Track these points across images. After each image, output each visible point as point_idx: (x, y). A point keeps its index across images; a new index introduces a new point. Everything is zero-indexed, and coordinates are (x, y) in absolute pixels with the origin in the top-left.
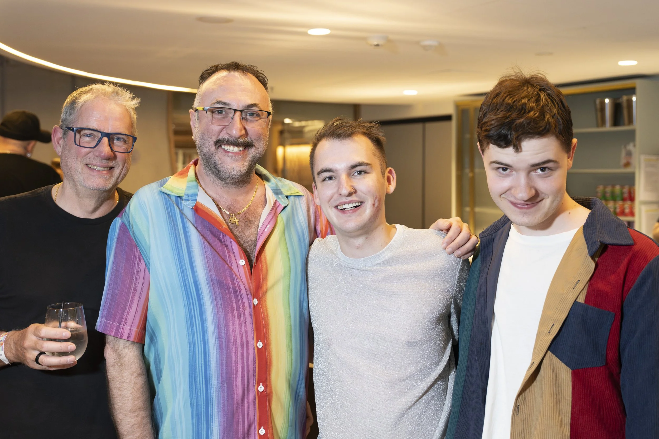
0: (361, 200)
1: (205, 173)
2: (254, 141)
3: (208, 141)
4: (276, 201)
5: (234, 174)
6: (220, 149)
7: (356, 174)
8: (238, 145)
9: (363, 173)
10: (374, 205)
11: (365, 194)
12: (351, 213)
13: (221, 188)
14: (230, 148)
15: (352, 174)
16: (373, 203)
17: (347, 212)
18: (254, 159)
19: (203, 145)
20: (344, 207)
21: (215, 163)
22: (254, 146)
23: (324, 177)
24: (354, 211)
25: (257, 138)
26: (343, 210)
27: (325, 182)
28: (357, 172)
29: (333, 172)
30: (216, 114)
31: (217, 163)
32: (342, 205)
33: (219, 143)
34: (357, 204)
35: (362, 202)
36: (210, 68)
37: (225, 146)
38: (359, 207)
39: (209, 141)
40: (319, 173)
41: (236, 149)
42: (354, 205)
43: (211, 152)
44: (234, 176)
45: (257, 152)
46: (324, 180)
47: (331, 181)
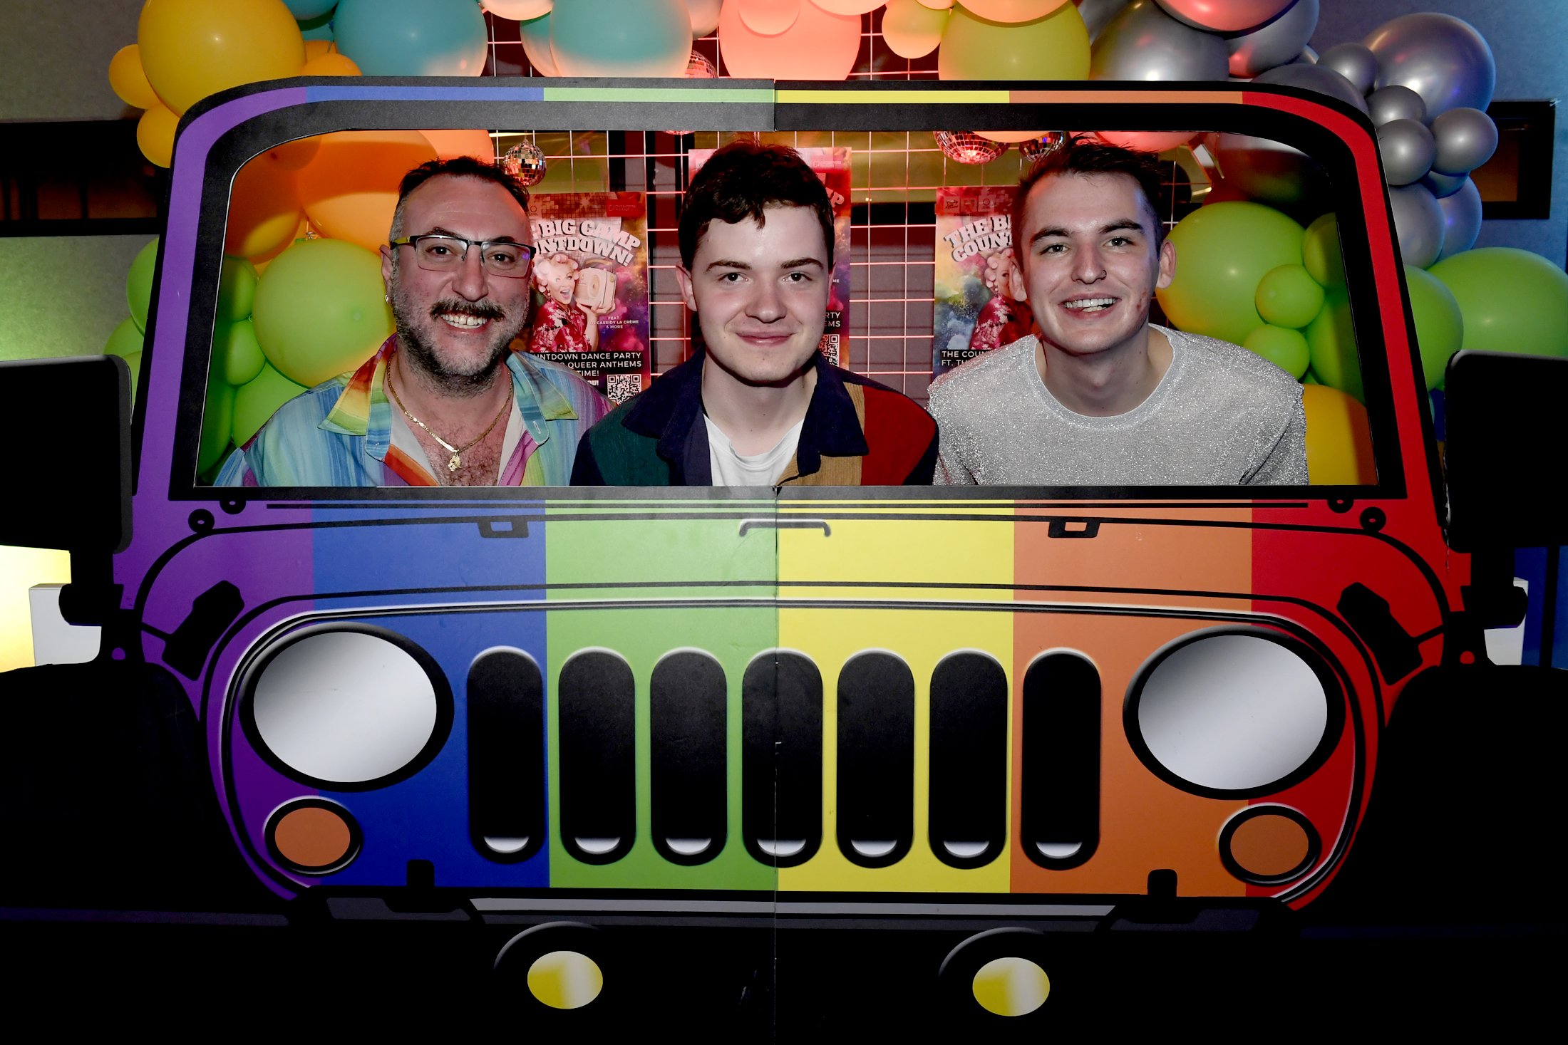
0: (1116, 295)
1: (409, 368)
2: (504, 308)
3: (418, 306)
4: (526, 433)
5: (466, 371)
6: (439, 322)
7: (1110, 244)
8: (476, 313)
9: (1124, 243)
10: (1138, 307)
11: (1124, 283)
12: (1095, 317)
13: (437, 398)
14: (461, 321)
15: (1103, 244)
16: (1137, 302)
17: (1086, 316)
18: (502, 341)
19: (408, 314)
20: (1080, 304)
21: (430, 348)
22: (503, 316)
23: (1044, 246)
24: (1101, 314)
25: (509, 303)
26: (1078, 312)
27: (1047, 255)
28: (1113, 241)
29: (1066, 236)
30: (433, 254)
31: (433, 348)
32: (1077, 300)
33: (440, 310)
34: (1107, 302)
35: (1116, 299)
36: (421, 166)
37: (450, 316)
38: (1111, 307)
39: (420, 307)
40: (1037, 237)
41: (471, 321)
42: (1101, 302)
43: (423, 327)
44: (465, 374)
45: (508, 328)
46: (1045, 251)
47: (1059, 255)
